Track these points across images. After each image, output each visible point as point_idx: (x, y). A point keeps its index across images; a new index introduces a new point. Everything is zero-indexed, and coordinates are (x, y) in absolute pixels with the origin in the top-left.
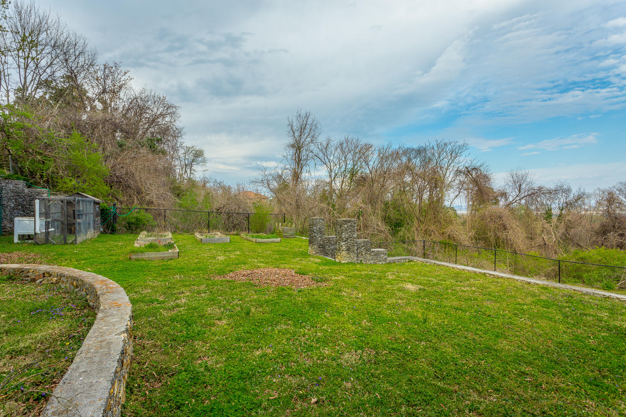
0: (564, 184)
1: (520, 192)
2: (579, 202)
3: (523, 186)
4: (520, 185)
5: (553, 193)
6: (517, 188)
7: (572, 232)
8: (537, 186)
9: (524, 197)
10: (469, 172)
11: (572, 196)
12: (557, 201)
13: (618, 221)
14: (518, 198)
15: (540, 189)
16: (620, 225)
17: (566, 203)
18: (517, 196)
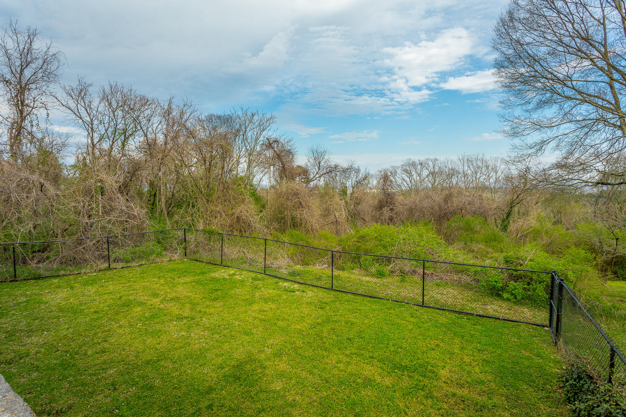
0: (354, 163)
1: (319, 169)
2: (366, 181)
3: (322, 164)
4: (320, 162)
5: (346, 171)
6: (317, 165)
7: (360, 207)
8: (334, 164)
9: (322, 175)
10: (270, 144)
11: (361, 175)
12: (350, 180)
13: (390, 197)
14: (317, 176)
15: (336, 167)
16: (391, 200)
17: (357, 181)
18: (317, 173)
